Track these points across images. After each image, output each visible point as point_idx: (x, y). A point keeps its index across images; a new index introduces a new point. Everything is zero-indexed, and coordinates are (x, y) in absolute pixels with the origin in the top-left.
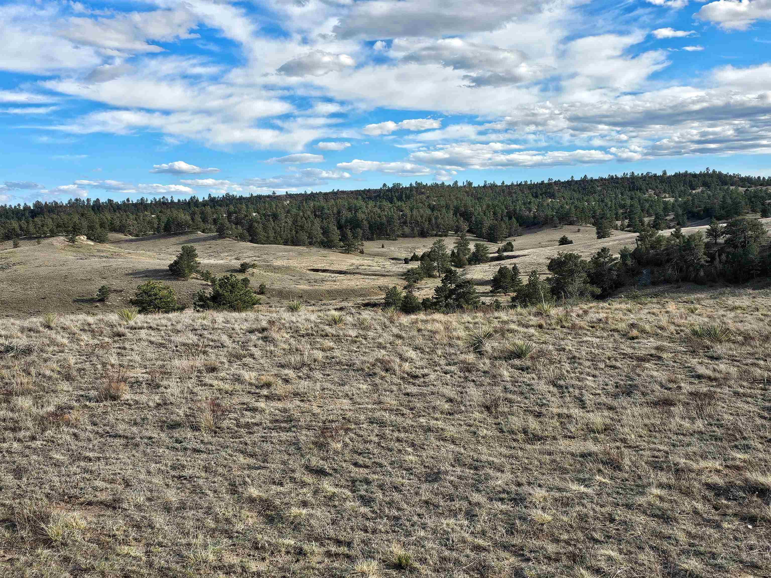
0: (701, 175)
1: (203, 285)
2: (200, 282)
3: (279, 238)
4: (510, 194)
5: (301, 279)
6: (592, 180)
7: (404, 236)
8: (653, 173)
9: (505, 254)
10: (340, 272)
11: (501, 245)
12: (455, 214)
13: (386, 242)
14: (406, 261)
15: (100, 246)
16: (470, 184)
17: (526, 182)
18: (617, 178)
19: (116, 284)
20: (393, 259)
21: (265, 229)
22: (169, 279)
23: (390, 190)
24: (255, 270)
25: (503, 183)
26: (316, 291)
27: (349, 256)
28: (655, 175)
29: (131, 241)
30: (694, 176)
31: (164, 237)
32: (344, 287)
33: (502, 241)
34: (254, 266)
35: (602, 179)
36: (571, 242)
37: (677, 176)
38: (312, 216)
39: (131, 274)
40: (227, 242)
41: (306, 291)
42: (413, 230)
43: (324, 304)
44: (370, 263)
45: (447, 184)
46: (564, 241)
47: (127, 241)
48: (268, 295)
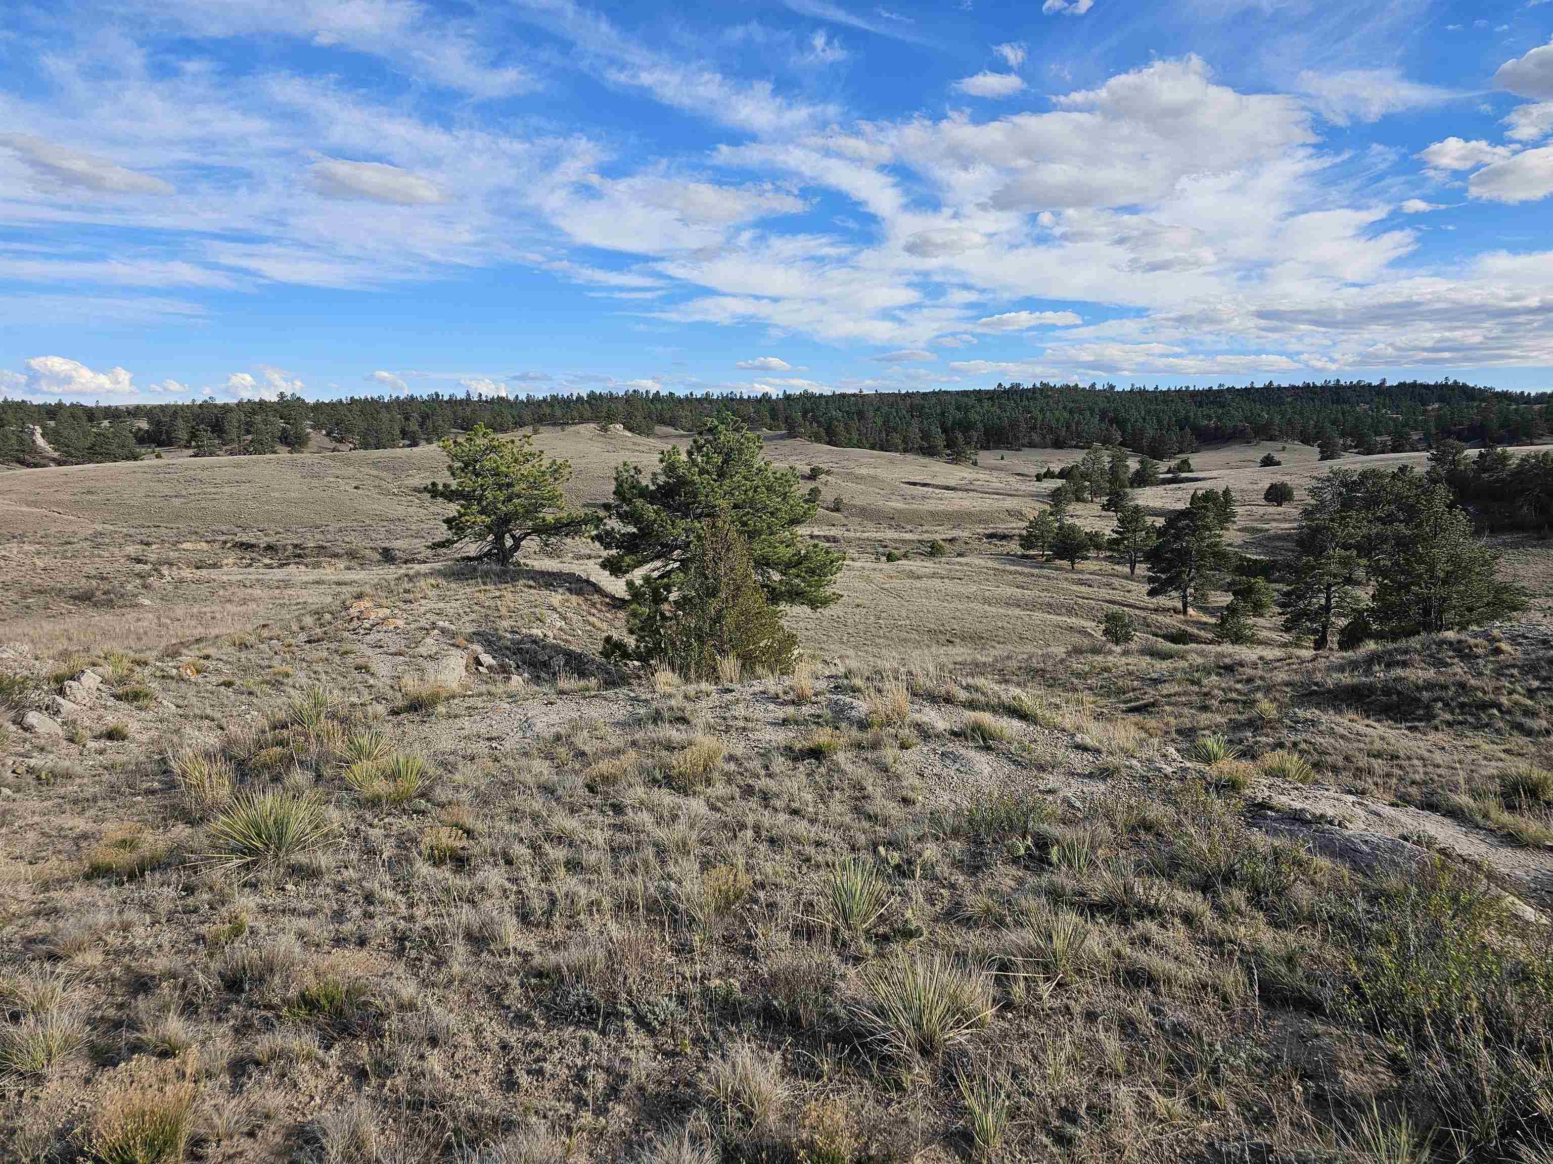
0: (1436, 386)
3: (864, 441)
4: (1165, 402)
5: (893, 494)
6: (1279, 388)
7: (1032, 445)
8: (1367, 381)
9: (1184, 475)
10: (947, 488)
11: (1173, 463)
12: (1102, 419)
13: (1005, 452)
14: (1039, 478)
15: (639, 439)
16: (1112, 387)
17: (1187, 387)
18: (1315, 386)
20: (1018, 474)
21: (848, 430)
23: (1006, 391)
24: (829, 478)
25: (1157, 388)
26: (915, 512)
27: (956, 467)
28: (1370, 384)
30: (1427, 387)
32: (956, 508)
33: (1170, 457)
34: (828, 473)
35: (1294, 387)
36: (1278, 464)
37: (1402, 385)
38: (908, 417)
40: (797, 442)
41: (900, 511)
42: (1044, 437)
43: (927, 532)
44: (988, 478)
45: (1081, 386)
46: (1268, 462)
48: (846, 514)
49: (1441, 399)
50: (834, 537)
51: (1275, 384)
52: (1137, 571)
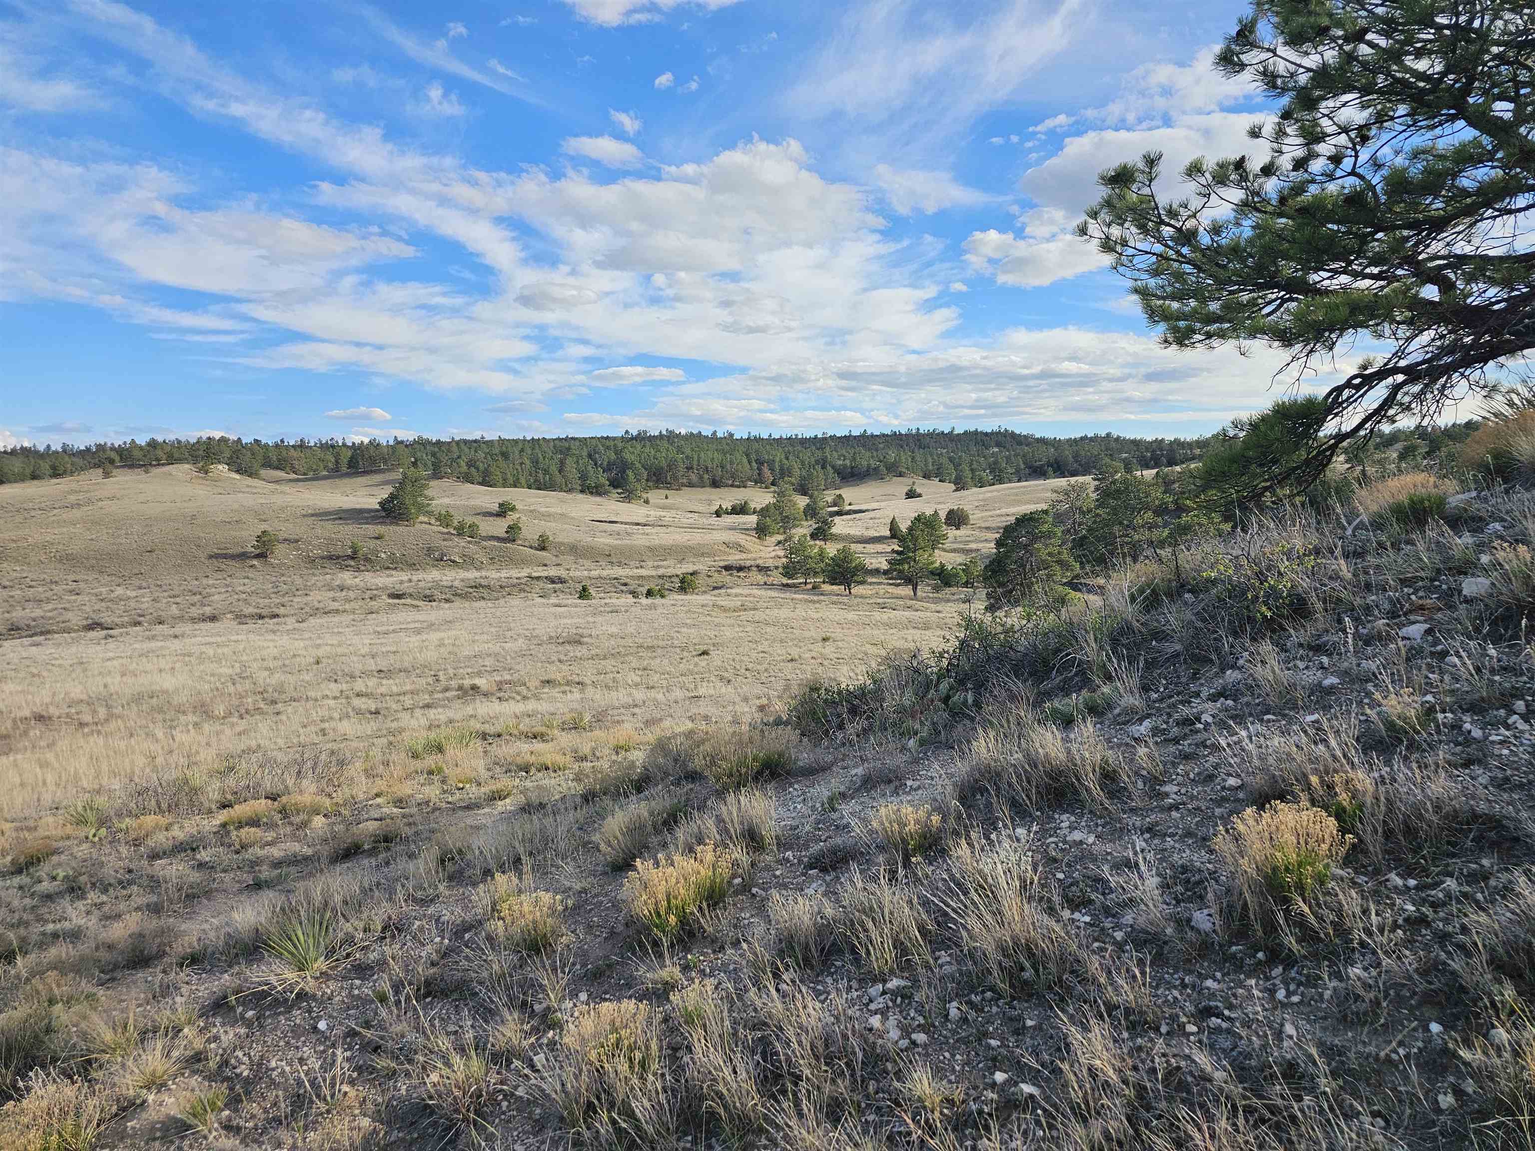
0: (992, 433)
1: (442, 533)
2: (435, 528)
6: (872, 436)
8: (941, 430)
10: (639, 524)
11: (828, 498)
13: (669, 492)
14: (717, 514)
15: (249, 481)
18: (900, 434)
19: (285, 530)
20: (692, 512)
22: (381, 523)
23: (636, 438)
24: (519, 515)
27: (632, 505)
29: (298, 480)
31: (347, 475)
33: (825, 493)
35: (884, 435)
36: (921, 495)
39: (312, 515)
40: (446, 483)
41: (615, 547)
44: (670, 515)
46: (911, 495)
47: (291, 480)
48: (554, 552)
49: (998, 445)
50: (559, 578)
51: (869, 433)
52: (919, 593)
